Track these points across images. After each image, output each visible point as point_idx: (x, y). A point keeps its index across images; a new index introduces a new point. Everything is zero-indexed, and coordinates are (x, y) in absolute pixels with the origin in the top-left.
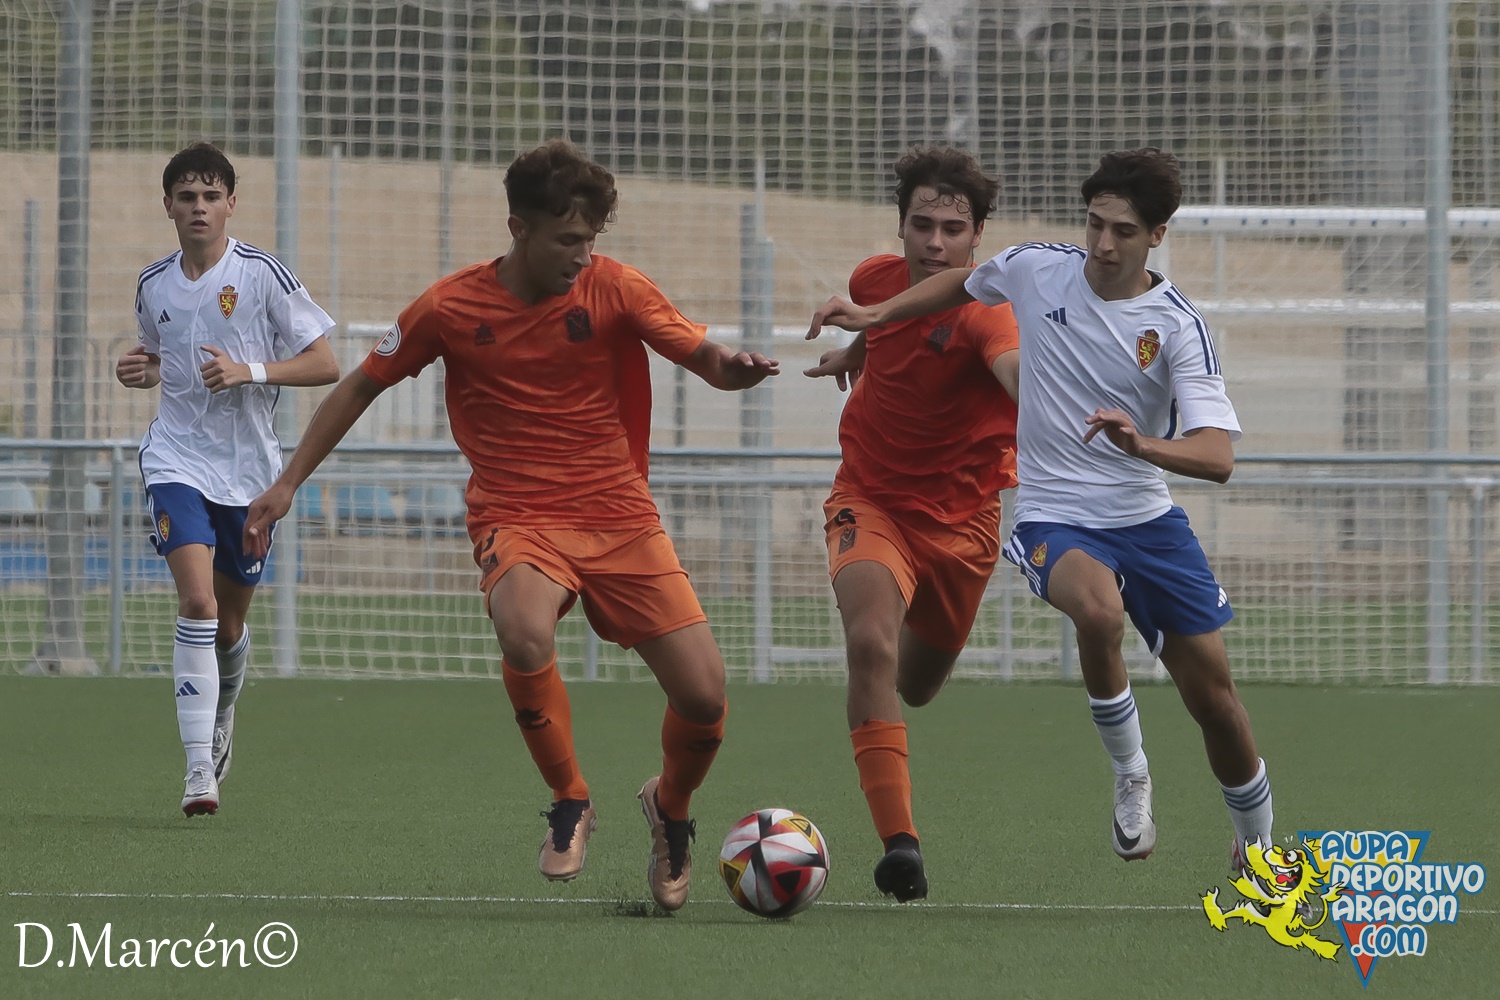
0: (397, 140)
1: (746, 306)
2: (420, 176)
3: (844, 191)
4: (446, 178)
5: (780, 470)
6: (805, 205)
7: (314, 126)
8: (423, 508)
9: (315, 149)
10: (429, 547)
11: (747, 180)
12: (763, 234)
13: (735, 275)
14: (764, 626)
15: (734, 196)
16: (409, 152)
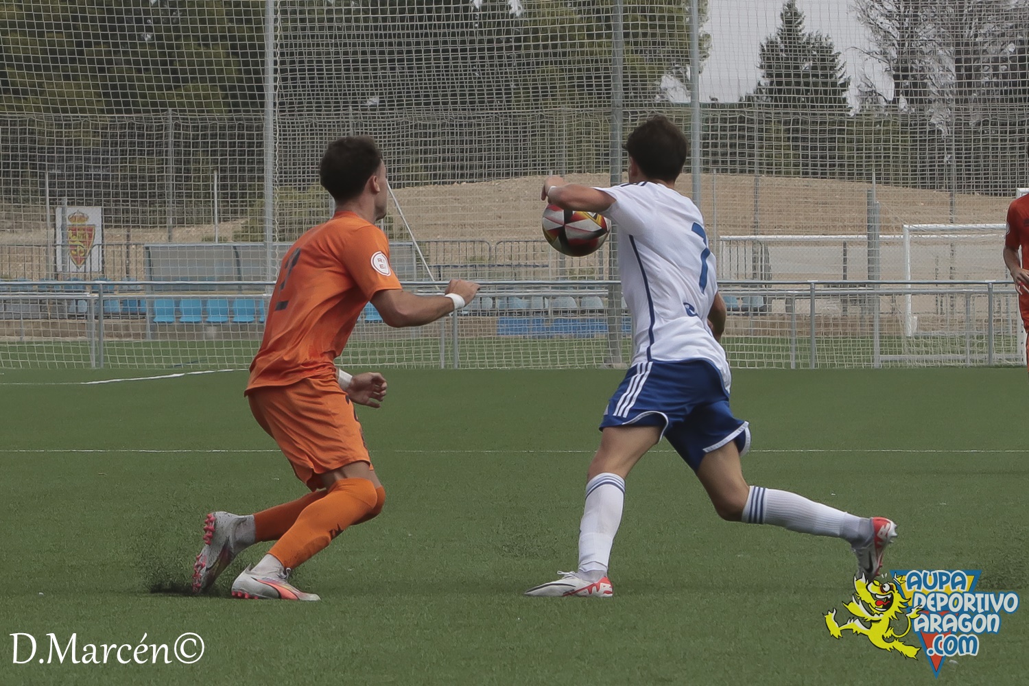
0: (738, 167)
1: (869, 227)
2: (747, 180)
3: (905, 185)
4: (756, 180)
5: (883, 289)
6: (891, 189)
7: (707, 162)
8: (748, 304)
9: (706, 170)
10: (750, 320)
11: (869, 180)
12: (875, 200)
13: (865, 216)
14: (877, 348)
15: (864, 186)
16: (742, 171)
